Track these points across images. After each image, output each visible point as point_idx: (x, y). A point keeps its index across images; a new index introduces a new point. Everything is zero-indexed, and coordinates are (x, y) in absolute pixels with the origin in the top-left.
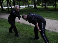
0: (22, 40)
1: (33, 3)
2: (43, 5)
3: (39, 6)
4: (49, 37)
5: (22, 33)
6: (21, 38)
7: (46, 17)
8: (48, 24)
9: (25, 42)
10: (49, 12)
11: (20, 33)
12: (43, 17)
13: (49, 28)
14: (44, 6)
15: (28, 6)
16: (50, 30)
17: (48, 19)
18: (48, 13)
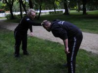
0: (45, 67)
1: (63, 6)
2: (79, 9)
3: (73, 10)
4: (92, 65)
5: (45, 56)
6: (44, 64)
7: (85, 30)
8: (90, 41)
9: (49, 72)
10: (91, 20)
11: (42, 56)
12: (81, 30)
13: (92, 49)
14: (81, 10)
15: (53, 11)
16: (93, 53)
17: (89, 32)
18: (88, 22)
